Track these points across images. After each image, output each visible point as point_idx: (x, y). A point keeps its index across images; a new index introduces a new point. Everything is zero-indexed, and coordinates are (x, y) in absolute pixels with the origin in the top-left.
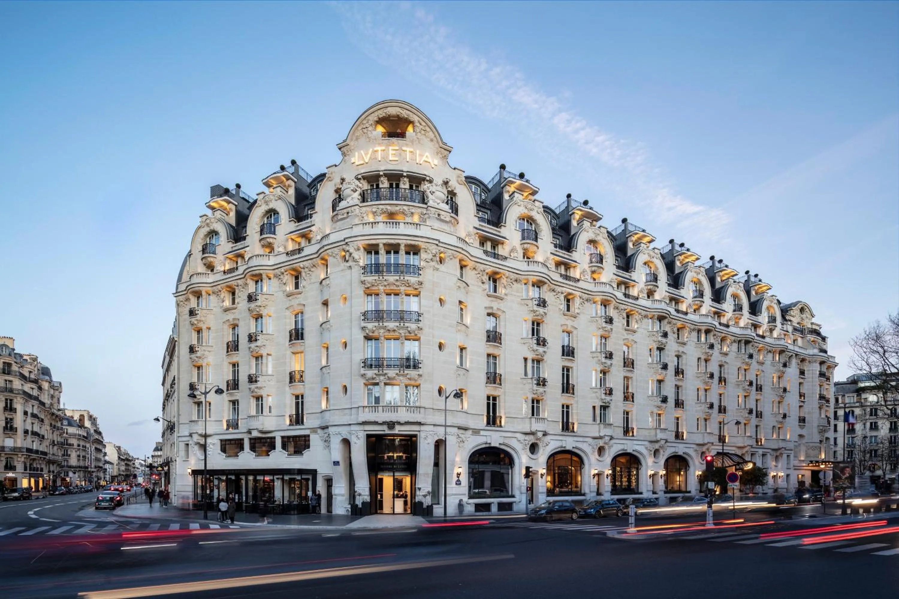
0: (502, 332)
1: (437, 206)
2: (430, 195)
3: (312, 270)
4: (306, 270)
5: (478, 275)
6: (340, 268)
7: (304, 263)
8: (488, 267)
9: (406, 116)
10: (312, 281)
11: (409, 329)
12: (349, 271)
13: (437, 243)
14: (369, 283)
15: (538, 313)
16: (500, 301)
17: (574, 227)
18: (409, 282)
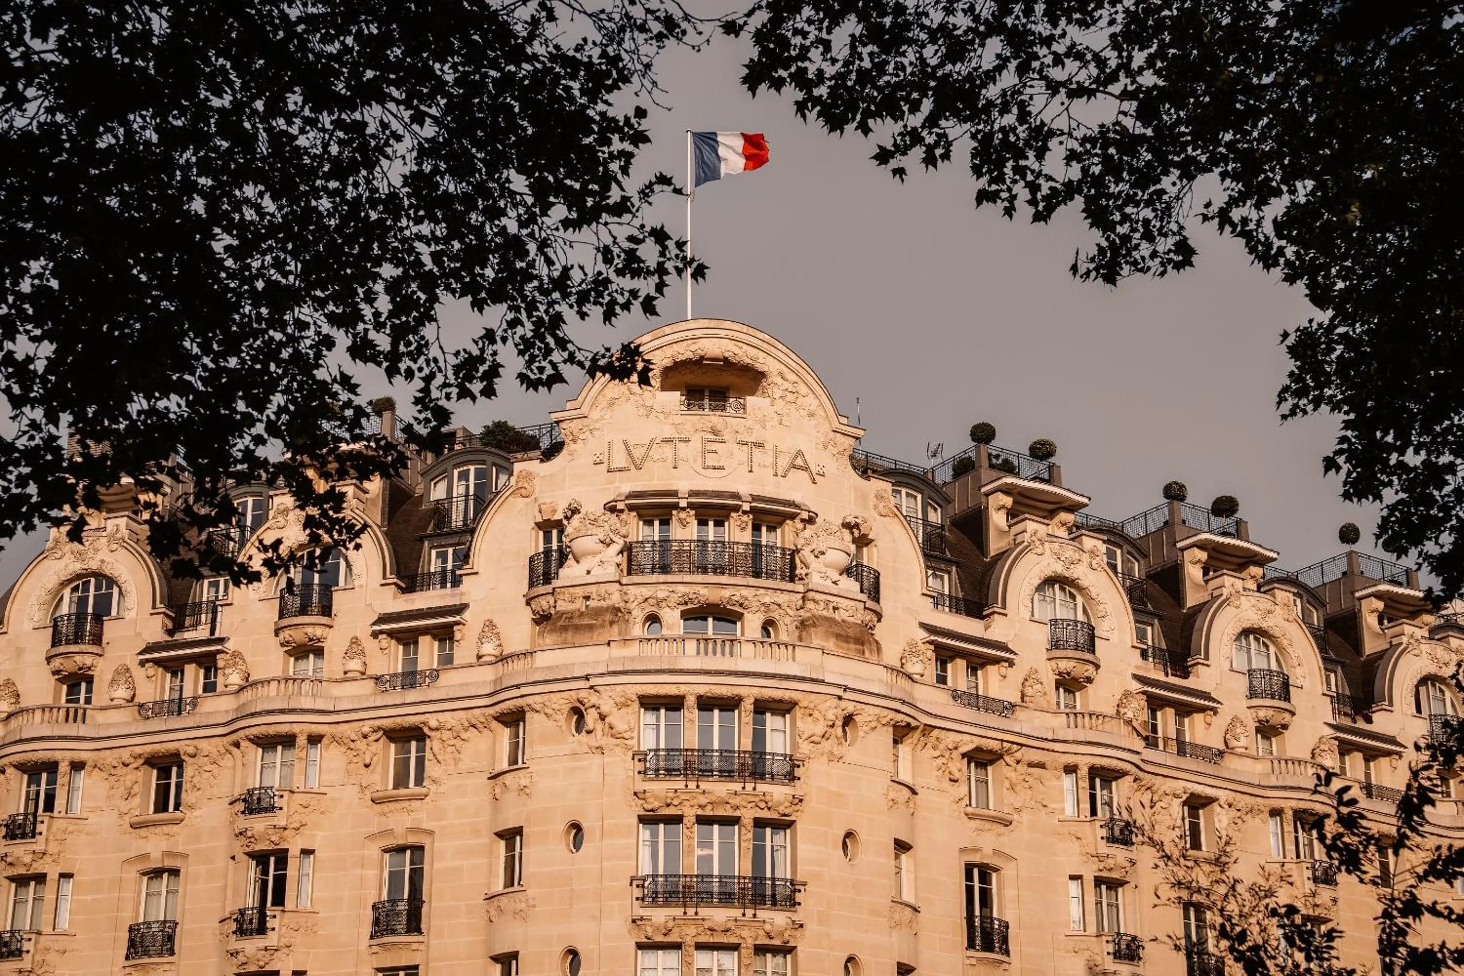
0: (1009, 917)
1: (834, 589)
2: (810, 559)
3: (464, 735)
4: (446, 735)
5: (940, 761)
6: (567, 748)
7: (440, 716)
8: (967, 738)
9: (748, 361)
10: (462, 766)
11: (768, 927)
12: (597, 759)
13: (840, 692)
14: (657, 798)
15: (1110, 863)
16: (1002, 829)
17: (1197, 586)
18: (768, 798)
